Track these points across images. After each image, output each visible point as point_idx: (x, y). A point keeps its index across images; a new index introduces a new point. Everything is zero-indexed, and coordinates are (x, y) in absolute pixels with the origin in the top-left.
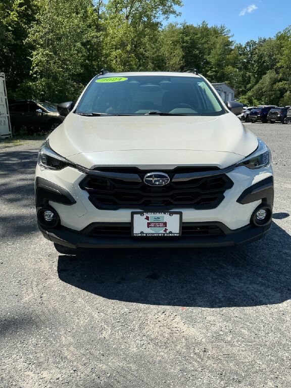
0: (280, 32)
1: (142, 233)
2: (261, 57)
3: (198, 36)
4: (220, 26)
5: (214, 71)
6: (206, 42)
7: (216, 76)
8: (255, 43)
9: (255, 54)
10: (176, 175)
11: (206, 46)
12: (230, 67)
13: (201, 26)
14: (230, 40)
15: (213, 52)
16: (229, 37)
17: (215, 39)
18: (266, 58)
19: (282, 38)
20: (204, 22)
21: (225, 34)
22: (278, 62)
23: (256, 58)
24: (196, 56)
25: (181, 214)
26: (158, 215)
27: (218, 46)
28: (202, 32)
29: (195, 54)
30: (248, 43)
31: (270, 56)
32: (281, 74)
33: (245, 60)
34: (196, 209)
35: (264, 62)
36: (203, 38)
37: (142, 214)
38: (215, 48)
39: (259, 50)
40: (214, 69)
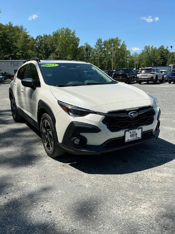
0: (55, 32)
1: (128, 140)
2: (46, 45)
3: (8, 31)
4: (20, 26)
5: (21, 53)
6: (13, 35)
7: (22, 55)
8: (41, 37)
9: (43, 43)
10: (140, 111)
11: (13, 37)
12: (30, 50)
13: (8, 25)
14: (28, 34)
15: (18, 41)
16: (27, 33)
17: (19, 33)
18: (49, 46)
19: (56, 35)
20: (10, 22)
21: (24, 30)
22: (56, 49)
23: (43, 46)
24: (7, 43)
25: (142, 128)
26: (134, 130)
27: (21, 38)
28: (9, 29)
29: (7, 42)
30: (38, 37)
31: (51, 45)
32: (59, 56)
33: (37, 47)
34: (146, 125)
35: (48, 48)
36: (11, 32)
37: (128, 131)
38: (20, 39)
39: (44, 41)
40: (20, 51)
